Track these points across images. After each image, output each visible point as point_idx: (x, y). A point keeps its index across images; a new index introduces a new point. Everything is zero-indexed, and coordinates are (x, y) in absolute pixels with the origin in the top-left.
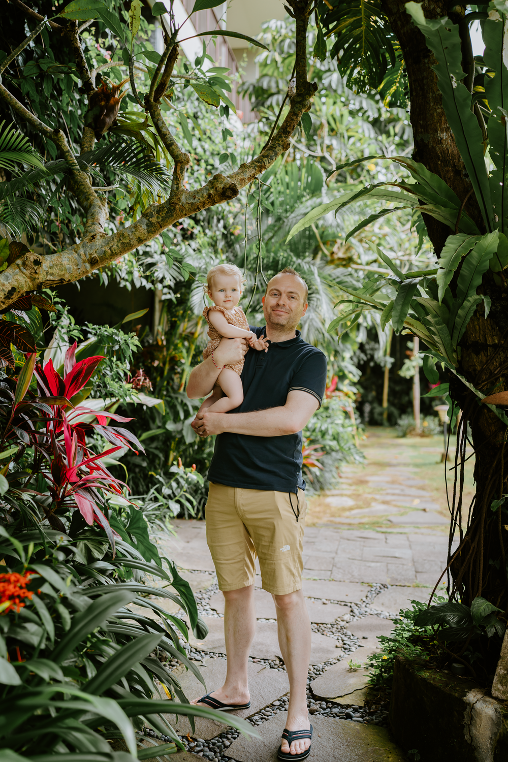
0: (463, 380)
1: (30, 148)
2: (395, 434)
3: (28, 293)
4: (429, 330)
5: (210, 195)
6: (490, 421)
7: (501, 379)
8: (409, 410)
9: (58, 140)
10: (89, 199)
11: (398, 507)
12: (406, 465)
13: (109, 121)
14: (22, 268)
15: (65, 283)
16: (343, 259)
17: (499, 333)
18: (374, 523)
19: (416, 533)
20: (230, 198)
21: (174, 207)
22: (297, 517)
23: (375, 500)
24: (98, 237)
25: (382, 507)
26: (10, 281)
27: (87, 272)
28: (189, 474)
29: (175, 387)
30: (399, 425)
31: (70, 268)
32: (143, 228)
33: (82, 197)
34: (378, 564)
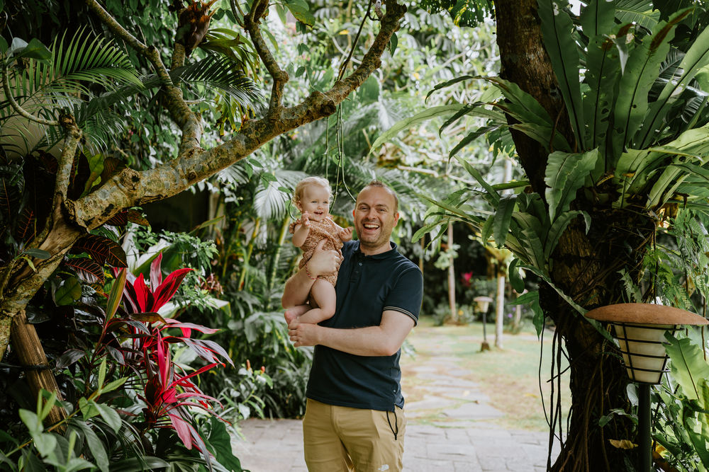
0: (561, 294)
1: (128, 64)
2: (432, 323)
3: (124, 209)
4: (522, 243)
5: (308, 112)
6: (586, 333)
7: (594, 291)
8: (443, 299)
9: (153, 56)
10: (184, 114)
11: (451, 399)
12: (448, 354)
13: (199, 38)
14: (120, 184)
15: (162, 198)
16: (391, 161)
17: (590, 245)
18: (430, 417)
19: (474, 427)
20: (328, 114)
21: (274, 123)
22: (395, 435)
23: (427, 392)
24: (196, 153)
25: (434, 400)
26: (108, 198)
27: (184, 187)
28: (258, 377)
29: (234, 286)
30: (436, 314)
31: (168, 184)
32: (242, 144)
33: (176, 113)
34: (445, 463)
